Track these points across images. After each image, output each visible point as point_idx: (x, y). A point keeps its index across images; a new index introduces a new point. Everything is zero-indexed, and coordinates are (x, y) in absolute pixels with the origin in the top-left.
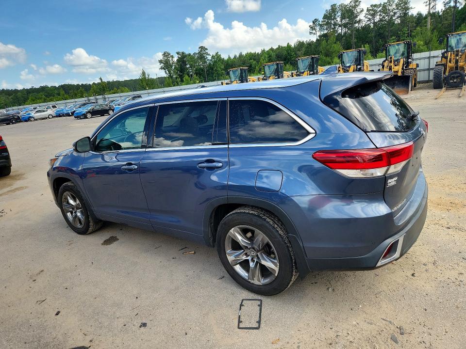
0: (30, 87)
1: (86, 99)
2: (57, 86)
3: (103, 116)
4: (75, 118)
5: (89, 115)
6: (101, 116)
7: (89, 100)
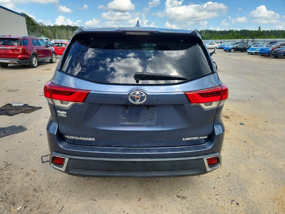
0: (224, 30)
1: (242, 40)
2: (239, 31)
3: (243, 52)
4: (224, 50)
5: (233, 50)
6: (241, 52)
7: (243, 41)
